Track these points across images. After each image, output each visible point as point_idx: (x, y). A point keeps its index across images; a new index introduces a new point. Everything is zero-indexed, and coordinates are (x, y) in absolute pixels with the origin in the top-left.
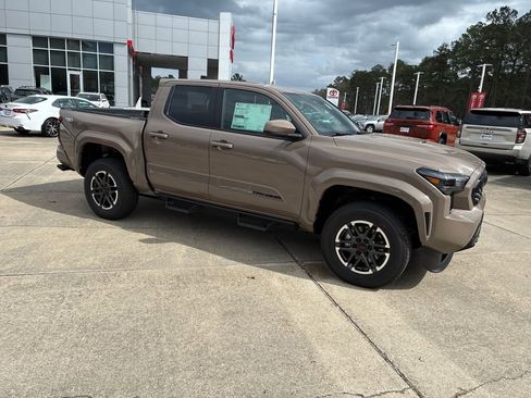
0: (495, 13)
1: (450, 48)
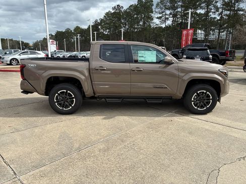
0: (115, 7)
1: (99, 21)
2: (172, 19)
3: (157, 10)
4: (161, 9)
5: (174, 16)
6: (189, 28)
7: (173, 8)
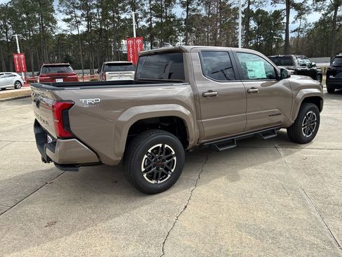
2: (86, 23)
3: (61, 9)
4: (69, 7)
5: (89, 19)
6: (135, 36)
7: (85, 7)
